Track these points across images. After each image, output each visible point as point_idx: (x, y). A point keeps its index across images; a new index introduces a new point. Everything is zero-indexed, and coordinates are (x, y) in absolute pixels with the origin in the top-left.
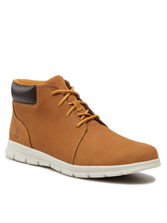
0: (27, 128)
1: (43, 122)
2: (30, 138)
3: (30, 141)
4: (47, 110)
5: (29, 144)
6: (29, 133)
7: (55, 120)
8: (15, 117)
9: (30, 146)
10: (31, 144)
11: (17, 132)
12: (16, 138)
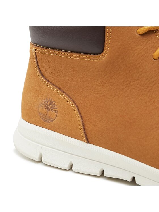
0: (77, 102)
1: (121, 92)
2: (85, 123)
3: (84, 130)
4: (129, 67)
5: (83, 134)
6: (81, 112)
7: (148, 87)
8: (40, 76)
9: (84, 138)
10: (86, 136)
11: (48, 109)
12: (45, 121)
